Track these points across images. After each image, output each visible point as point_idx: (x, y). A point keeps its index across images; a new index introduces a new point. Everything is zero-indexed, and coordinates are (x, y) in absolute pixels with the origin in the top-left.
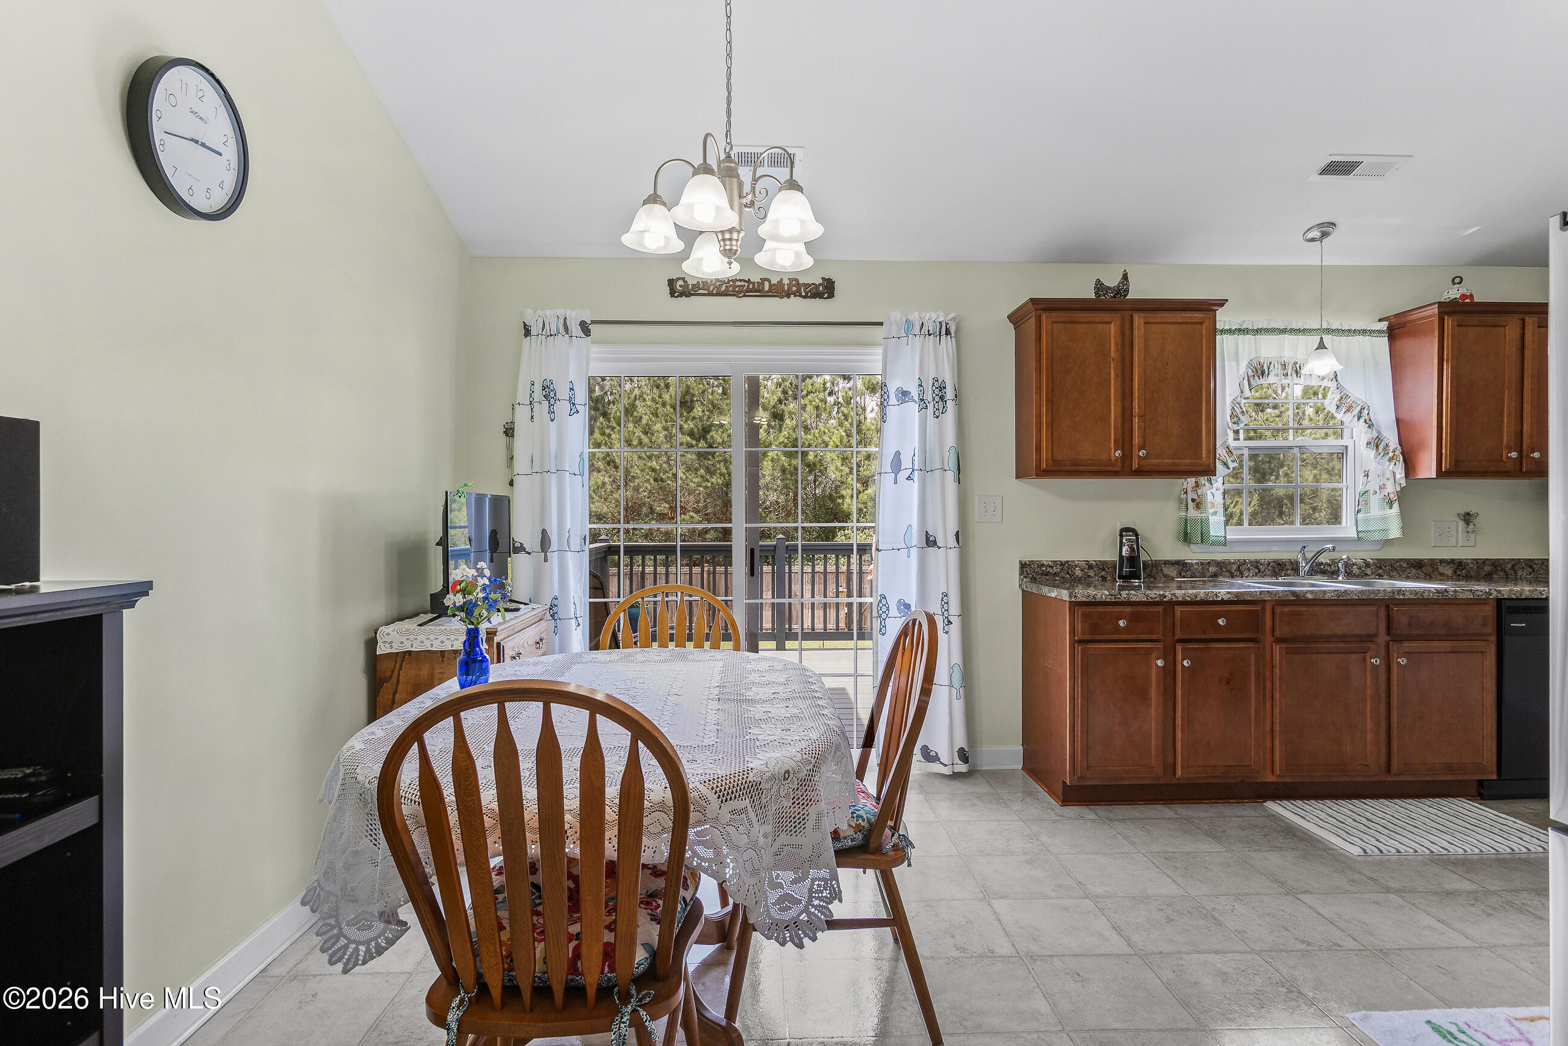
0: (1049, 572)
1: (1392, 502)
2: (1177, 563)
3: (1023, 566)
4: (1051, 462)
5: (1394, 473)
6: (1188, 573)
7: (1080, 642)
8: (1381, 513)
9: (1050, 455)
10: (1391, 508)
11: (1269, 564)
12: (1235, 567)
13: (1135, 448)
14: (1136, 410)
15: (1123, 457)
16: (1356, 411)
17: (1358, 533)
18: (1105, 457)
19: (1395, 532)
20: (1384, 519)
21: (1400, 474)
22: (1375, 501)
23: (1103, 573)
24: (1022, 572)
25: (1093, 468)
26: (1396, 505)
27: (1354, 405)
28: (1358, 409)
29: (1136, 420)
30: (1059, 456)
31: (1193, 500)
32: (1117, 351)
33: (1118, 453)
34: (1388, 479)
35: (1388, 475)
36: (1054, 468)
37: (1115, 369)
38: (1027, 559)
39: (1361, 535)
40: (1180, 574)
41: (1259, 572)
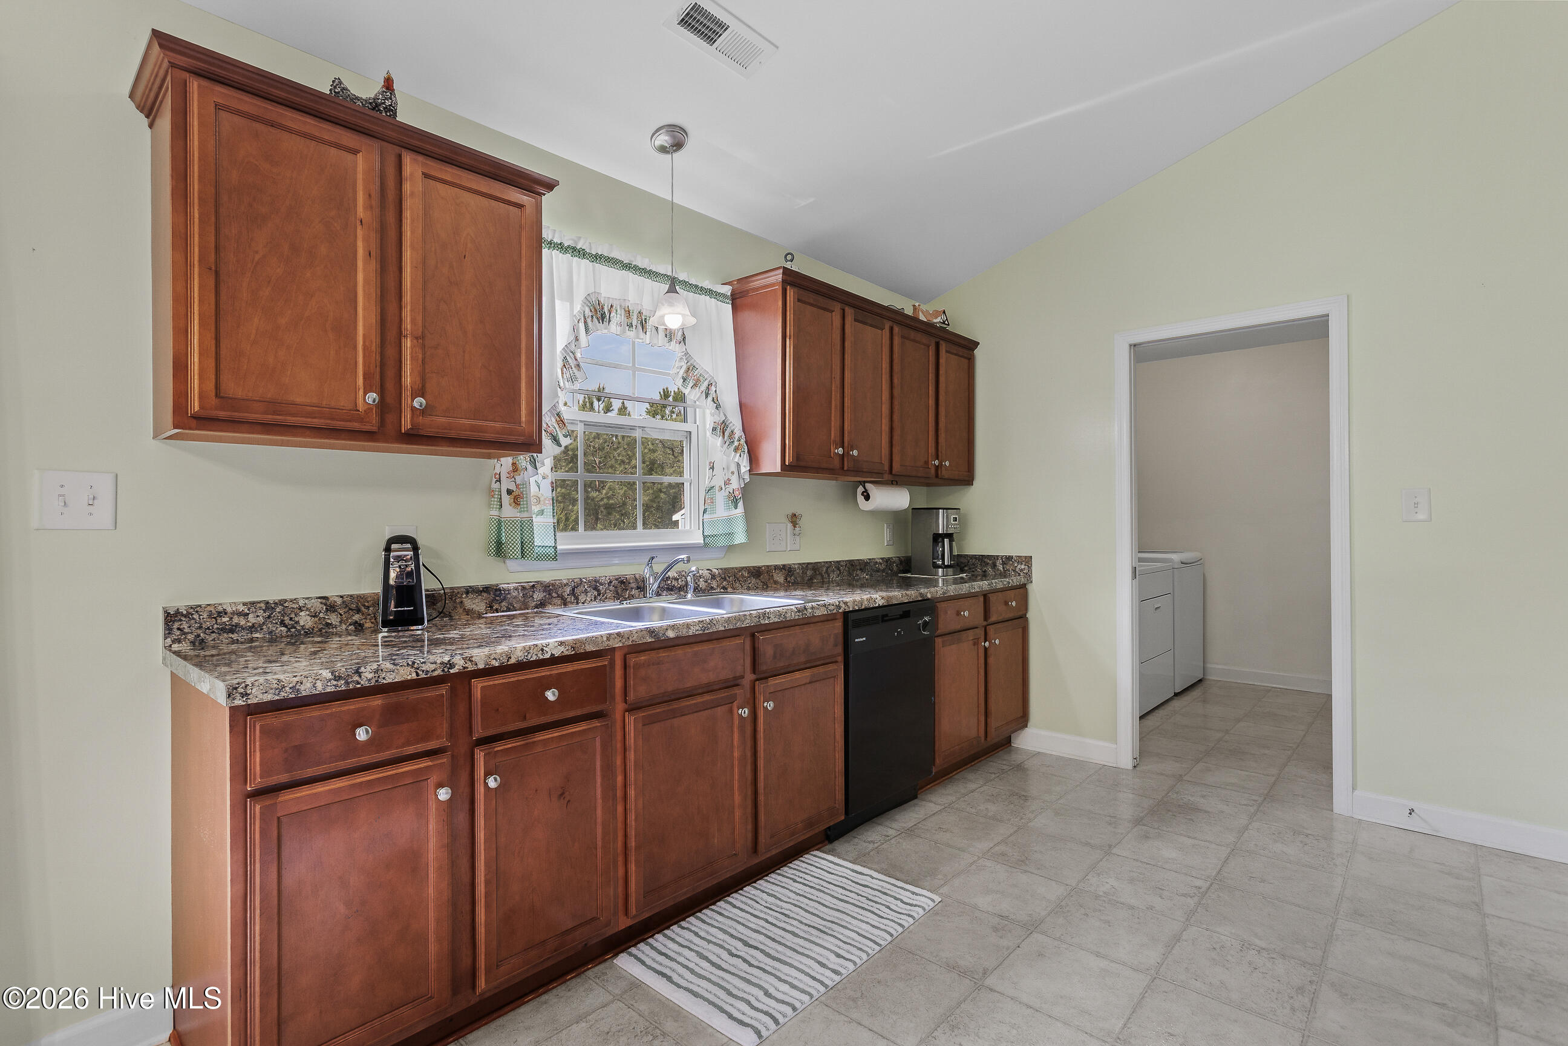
0: (237, 625)
1: (737, 500)
2: (486, 589)
3: (171, 618)
4: (213, 401)
5: (738, 465)
6: (503, 604)
7: (258, 794)
8: (726, 514)
9: (211, 386)
10: (736, 508)
11: (611, 582)
12: (568, 590)
13: (407, 394)
14: (408, 325)
15: (383, 406)
16: (704, 387)
17: (705, 537)
18: (344, 402)
19: (740, 538)
20: (729, 520)
21: (745, 467)
22: (720, 498)
23: (357, 617)
24: (168, 631)
25: (316, 422)
26: (741, 504)
27: (701, 378)
28: (706, 384)
29: (408, 343)
30: (232, 388)
31: (509, 492)
32: (369, 207)
33: (372, 397)
34: (733, 473)
35: (733, 468)
36: (222, 414)
37: (366, 240)
38: (181, 603)
39: (707, 540)
40: (491, 607)
41: (599, 595)
